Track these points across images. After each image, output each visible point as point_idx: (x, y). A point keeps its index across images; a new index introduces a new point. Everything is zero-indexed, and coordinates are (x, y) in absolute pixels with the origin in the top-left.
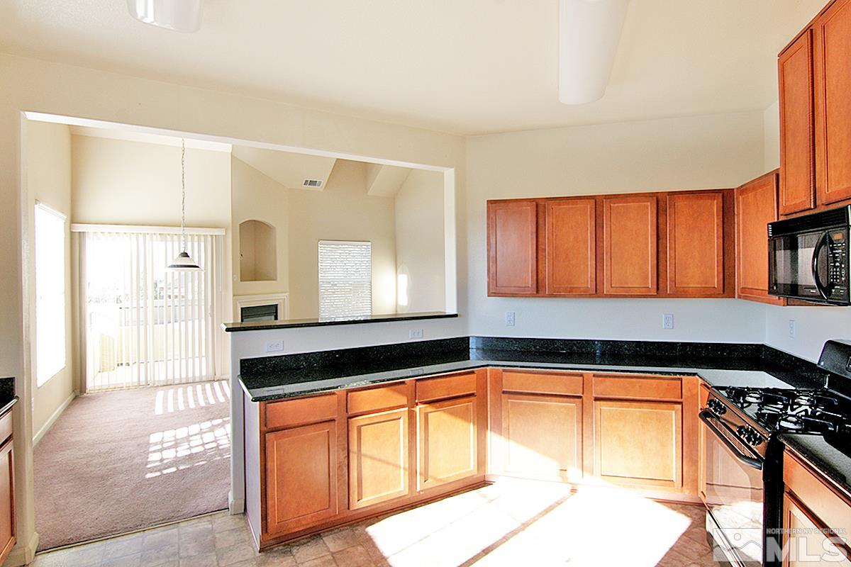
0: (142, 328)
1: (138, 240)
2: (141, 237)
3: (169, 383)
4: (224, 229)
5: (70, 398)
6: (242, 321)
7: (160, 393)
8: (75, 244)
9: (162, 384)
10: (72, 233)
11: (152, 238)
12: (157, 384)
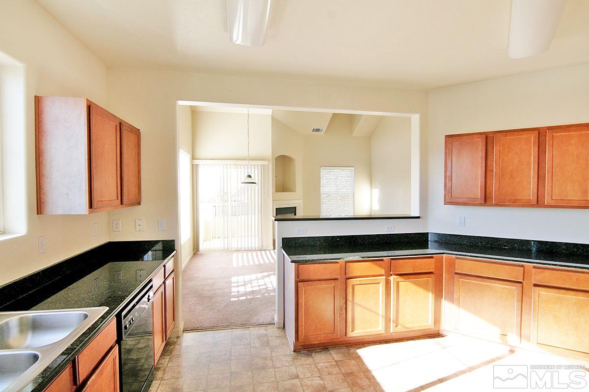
0: (226, 217)
2: (225, 167)
3: (239, 250)
4: (268, 161)
5: (192, 254)
6: (276, 215)
7: (235, 255)
8: (194, 169)
9: (236, 250)
10: (193, 165)
12: (232, 250)
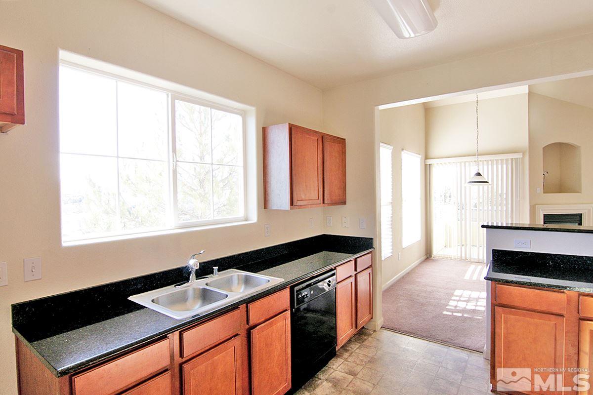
0: (463, 222)
1: (461, 166)
3: (480, 261)
4: (522, 153)
5: (424, 258)
7: (473, 267)
8: (427, 170)
9: (475, 261)
10: (426, 165)
11: (470, 165)
12: (472, 260)
